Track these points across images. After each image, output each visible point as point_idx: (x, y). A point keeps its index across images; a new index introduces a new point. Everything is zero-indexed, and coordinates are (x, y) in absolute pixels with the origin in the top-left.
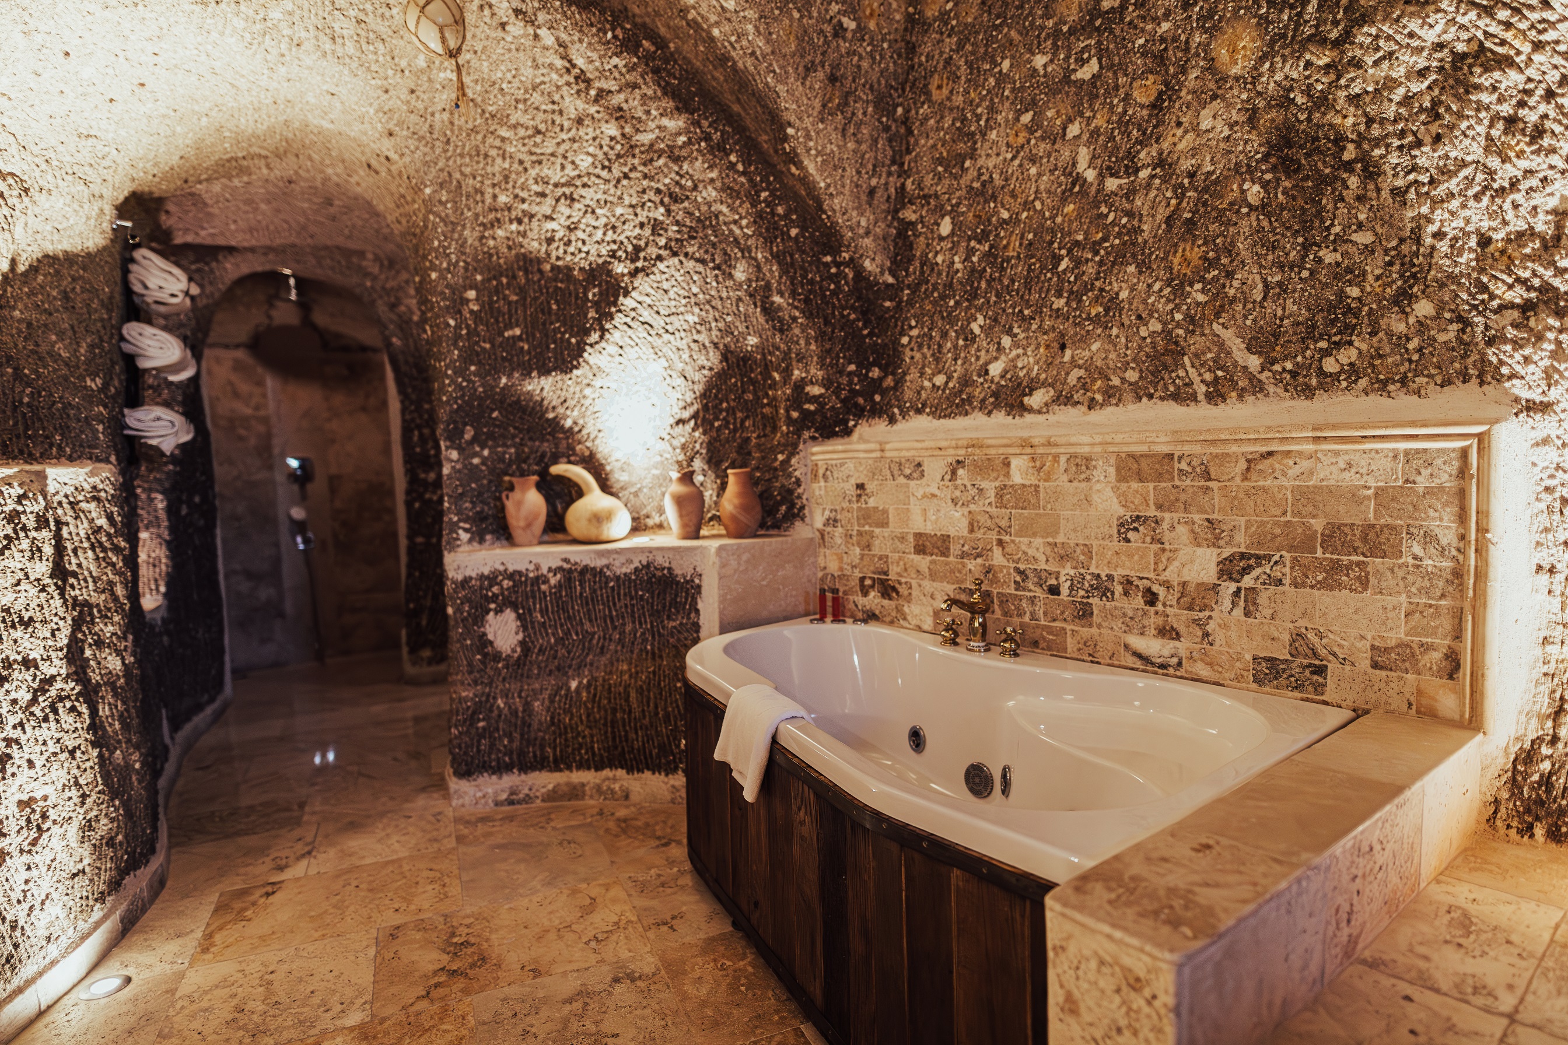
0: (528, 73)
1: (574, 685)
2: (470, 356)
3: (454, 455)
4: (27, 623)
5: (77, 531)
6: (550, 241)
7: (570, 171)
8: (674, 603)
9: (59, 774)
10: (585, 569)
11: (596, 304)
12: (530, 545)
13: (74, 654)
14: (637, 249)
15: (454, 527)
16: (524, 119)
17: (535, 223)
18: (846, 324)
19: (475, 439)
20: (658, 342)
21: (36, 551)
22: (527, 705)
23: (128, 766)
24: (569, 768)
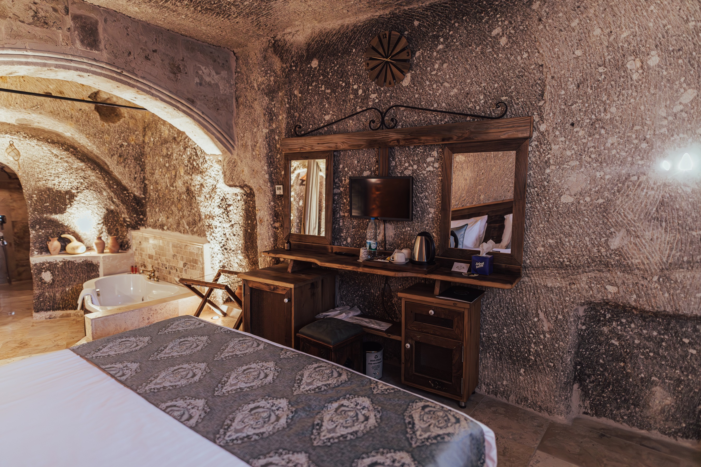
0: (42, 154)
1: (67, 289)
2: (35, 210)
3: (34, 232)
6: (54, 185)
7: (57, 171)
8: (93, 269)
10: (69, 261)
11: (69, 199)
12: (55, 255)
14: (78, 188)
15: (33, 251)
16: (44, 161)
17: (50, 181)
18: (132, 206)
19: (40, 228)
20: (88, 207)
22: (54, 294)
24: (67, 310)
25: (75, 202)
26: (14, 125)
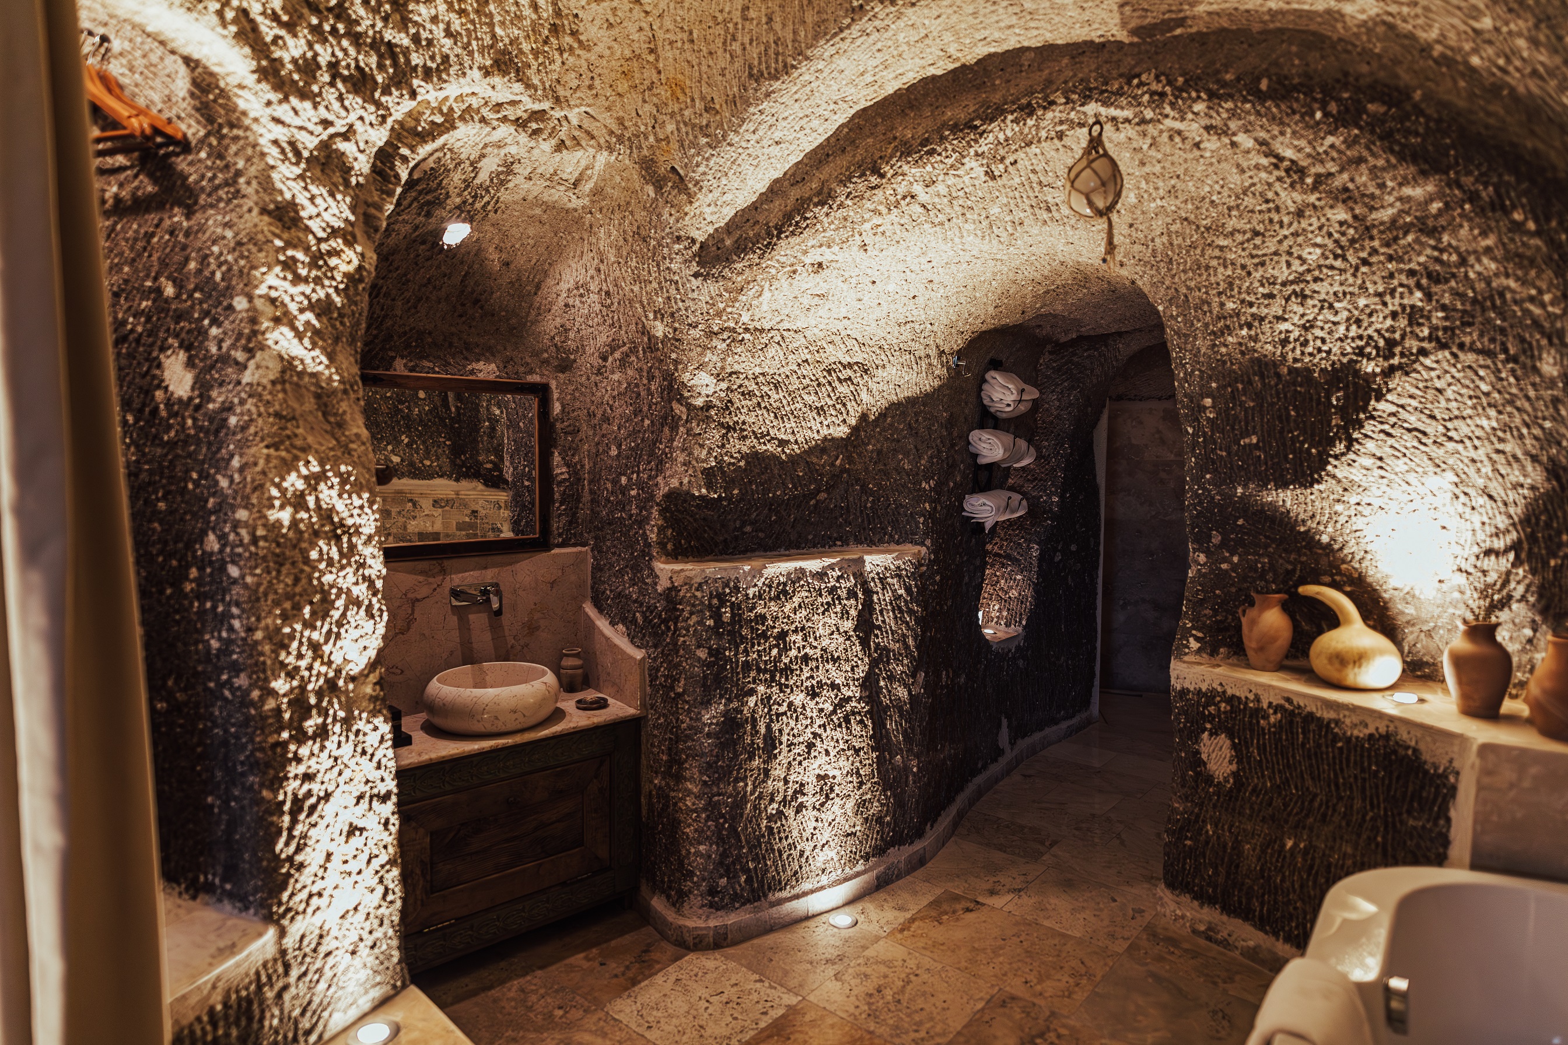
0: (1235, 180)
1: (1290, 844)
2: (1207, 463)
3: (1202, 558)
4: (835, 660)
5: (882, 598)
6: (1285, 342)
7: (1297, 266)
9: (845, 765)
10: (1310, 717)
11: (1342, 411)
12: (1263, 669)
13: (869, 684)
14: (1391, 343)
15: (1187, 634)
16: (1241, 225)
17: (1266, 327)
19: (1223, 544)
20: (1438, 453)
21: (845, 614)
22: (1237, 845)
23: (906, 769)
24: (1276, 935)
25: (1369, 427)
26: (1120, 44)
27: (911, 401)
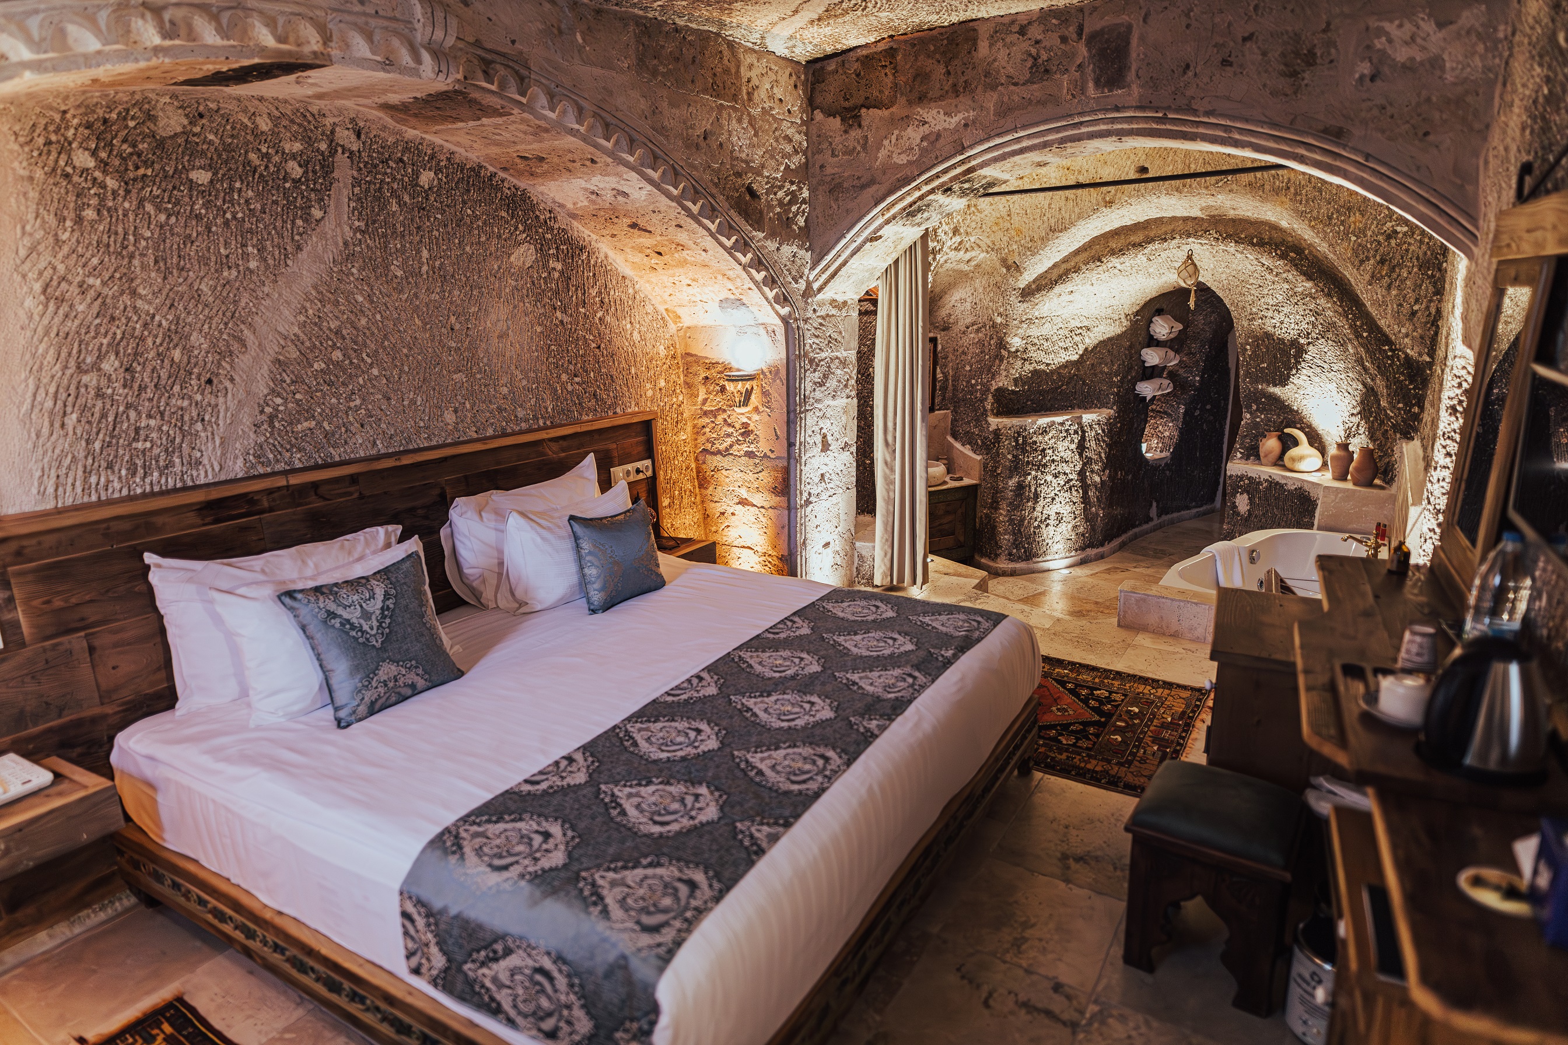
0: (1249, 267)
2: (1248, 374)
3: (1248, 416)
4: (1067, 462)
5: (1090, 434)
6: (1275, 327)
7: (1275, 300)
8: (1307, 510)
9: (1068, 508)
10: (1277, 483)
11: (1294, 357)
12: (1266, 465)
13: (1082, 474)
15: (1237, 451)
16: (1254, 282)
17: (1267, 320)
18: (1397, 381)
19: (1258, 409)
20: (1329, 375)
21: (1072, 441)
23: (1097, 514)
25: (1303, 364)
26: (1203, 219)
27: (1110, 339)
